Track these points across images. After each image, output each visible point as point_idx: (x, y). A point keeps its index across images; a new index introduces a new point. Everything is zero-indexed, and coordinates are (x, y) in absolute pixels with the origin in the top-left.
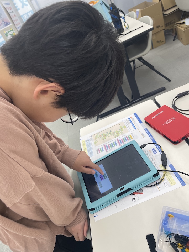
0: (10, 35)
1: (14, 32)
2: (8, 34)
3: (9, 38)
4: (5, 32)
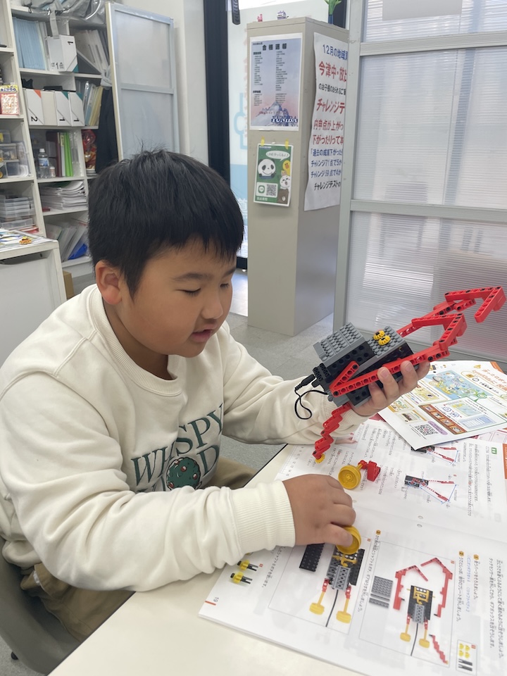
0: (273, 160)
1: (289, 159)
2: (268, 154)
3: (264, 168)
4: (263, 143)
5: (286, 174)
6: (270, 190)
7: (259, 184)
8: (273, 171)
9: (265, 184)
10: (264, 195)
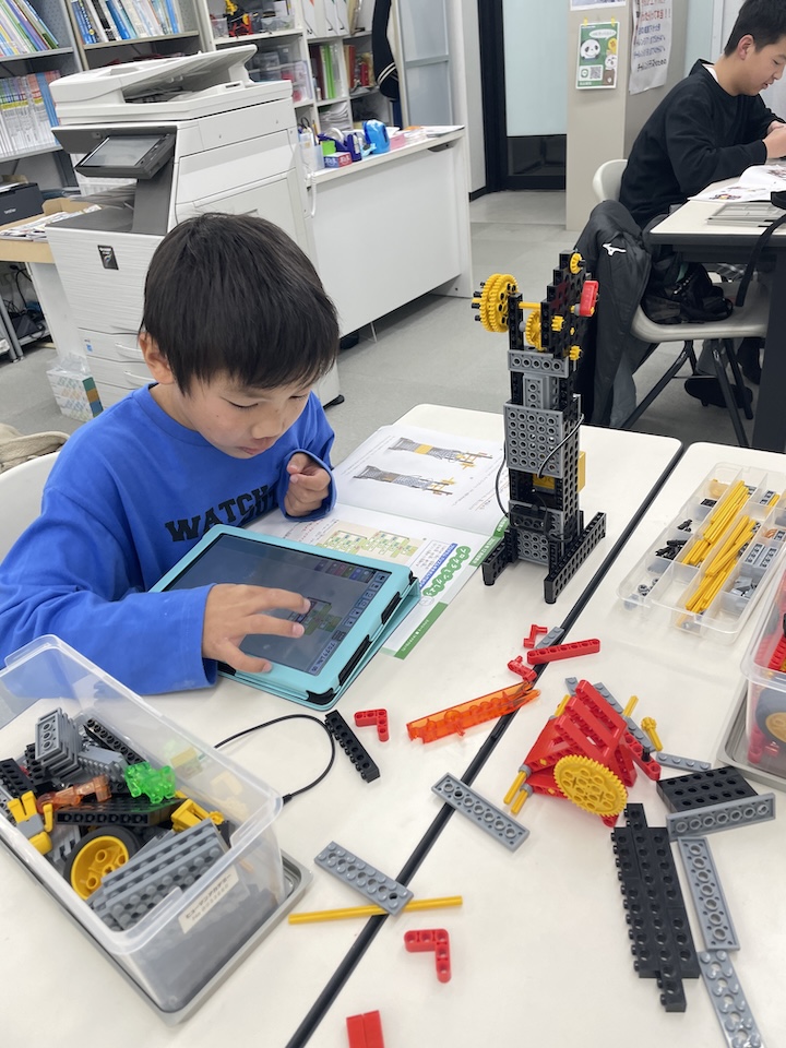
0: (597, 40)
1: (615, 37)
2: (591, 34)
3: (587, 50)
4: (586, 24)
5: (611, 53)
6: (594, 73)
7: (582, 67)
8: (597, 52)
9: (588, 67)
10: (588, 79)
